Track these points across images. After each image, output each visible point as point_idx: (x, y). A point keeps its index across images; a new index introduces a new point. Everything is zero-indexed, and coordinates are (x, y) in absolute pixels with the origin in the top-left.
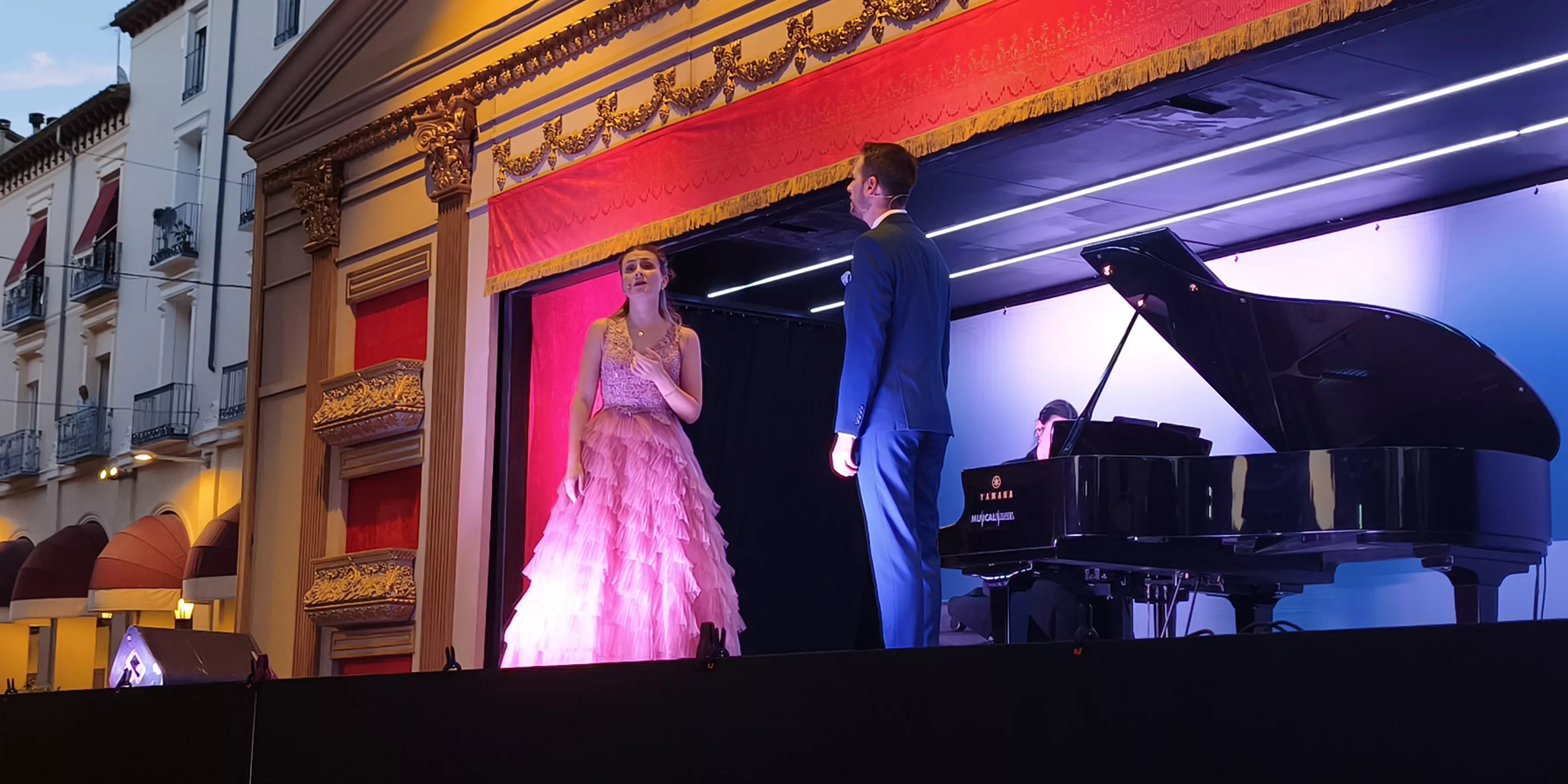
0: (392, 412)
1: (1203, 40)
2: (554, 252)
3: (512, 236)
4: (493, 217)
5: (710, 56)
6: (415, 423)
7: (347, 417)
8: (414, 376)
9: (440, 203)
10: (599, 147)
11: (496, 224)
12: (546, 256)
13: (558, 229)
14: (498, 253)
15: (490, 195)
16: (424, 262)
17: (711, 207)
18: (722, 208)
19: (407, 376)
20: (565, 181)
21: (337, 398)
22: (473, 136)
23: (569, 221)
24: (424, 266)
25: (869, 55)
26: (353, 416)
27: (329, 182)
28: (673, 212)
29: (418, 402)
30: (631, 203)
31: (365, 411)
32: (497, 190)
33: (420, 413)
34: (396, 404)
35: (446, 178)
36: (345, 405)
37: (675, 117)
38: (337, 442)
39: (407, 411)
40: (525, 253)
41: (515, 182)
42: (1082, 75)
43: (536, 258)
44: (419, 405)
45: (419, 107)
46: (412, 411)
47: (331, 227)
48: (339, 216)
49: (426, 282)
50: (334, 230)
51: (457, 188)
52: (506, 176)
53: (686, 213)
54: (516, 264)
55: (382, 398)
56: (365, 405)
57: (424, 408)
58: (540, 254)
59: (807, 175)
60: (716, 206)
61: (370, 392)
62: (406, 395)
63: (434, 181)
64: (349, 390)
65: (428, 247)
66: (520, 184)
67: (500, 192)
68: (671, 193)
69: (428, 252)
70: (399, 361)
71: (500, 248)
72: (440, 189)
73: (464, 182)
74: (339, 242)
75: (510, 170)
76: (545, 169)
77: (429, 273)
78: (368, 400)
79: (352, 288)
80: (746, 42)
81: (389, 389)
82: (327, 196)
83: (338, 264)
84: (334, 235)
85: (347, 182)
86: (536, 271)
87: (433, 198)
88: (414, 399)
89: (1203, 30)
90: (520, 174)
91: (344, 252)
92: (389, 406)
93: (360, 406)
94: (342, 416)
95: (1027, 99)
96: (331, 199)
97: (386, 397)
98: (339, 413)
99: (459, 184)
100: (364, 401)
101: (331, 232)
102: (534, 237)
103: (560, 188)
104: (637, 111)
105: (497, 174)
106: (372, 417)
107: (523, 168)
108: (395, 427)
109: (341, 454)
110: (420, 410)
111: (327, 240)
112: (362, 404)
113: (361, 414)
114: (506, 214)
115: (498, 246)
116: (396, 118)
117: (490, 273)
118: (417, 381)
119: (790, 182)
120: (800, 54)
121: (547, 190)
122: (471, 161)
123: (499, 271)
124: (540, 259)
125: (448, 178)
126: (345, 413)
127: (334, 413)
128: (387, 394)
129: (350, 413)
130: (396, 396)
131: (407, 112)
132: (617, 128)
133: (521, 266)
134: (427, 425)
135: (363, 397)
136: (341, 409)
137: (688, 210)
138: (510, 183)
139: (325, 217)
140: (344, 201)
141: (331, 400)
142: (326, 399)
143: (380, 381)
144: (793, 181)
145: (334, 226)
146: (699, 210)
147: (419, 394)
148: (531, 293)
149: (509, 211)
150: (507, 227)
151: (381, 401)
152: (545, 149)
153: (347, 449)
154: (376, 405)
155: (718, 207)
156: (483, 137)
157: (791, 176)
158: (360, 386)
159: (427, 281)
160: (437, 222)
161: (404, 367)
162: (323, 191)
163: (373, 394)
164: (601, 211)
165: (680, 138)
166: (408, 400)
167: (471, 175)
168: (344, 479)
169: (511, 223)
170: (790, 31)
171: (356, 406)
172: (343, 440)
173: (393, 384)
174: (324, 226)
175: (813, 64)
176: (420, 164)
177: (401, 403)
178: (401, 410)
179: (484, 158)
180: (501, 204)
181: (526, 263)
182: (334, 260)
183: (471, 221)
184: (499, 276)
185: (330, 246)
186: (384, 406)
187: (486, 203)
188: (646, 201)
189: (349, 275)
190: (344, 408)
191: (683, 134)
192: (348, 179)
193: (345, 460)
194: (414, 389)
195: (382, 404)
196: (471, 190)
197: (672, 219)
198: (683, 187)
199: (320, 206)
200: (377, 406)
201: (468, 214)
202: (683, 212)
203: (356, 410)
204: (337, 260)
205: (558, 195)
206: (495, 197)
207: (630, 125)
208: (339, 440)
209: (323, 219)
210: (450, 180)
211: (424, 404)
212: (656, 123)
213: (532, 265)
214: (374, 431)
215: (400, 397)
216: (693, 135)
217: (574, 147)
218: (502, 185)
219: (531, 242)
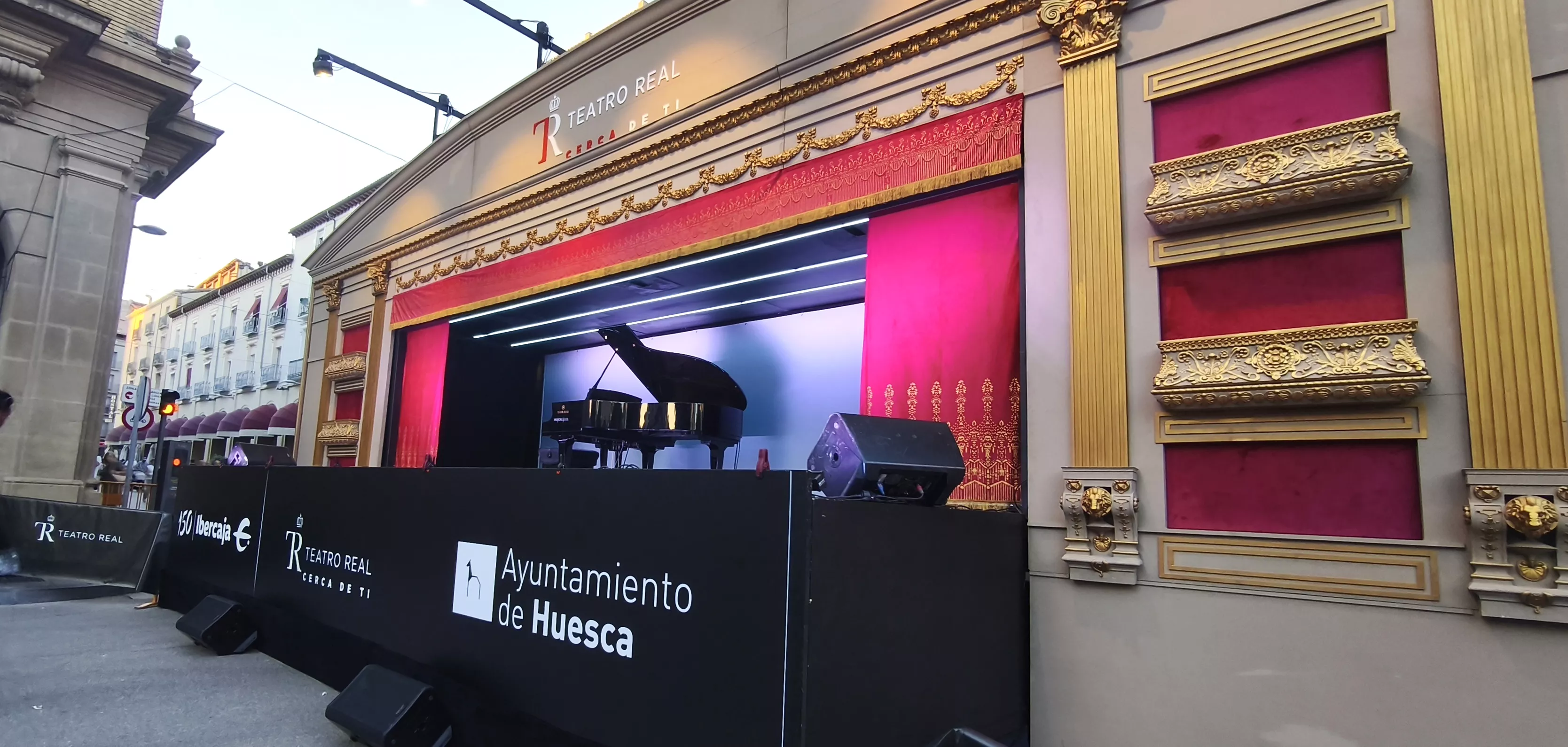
0: (354, 370)
1: (639, 259)
2: (415, 317)
3: (400, 310)
4: (394, 303)
5: (473, 251)
6: (362, 375)
8: (363, 357)
9: (376, 296)
10: (433, 281)
11: (395, 305)
12: (412, 318)
13: (417, 309)
14: (395, 316)
15: (394, 295)
16: (369, 317)
19: (360, 357)
20: (420, 292)
21: (334, 364)
22: (389, 273)
23: (421, 306)
24: (369, 319)
25: (528, 255)
27: (338, 286)
29: (364, 366)
31: (344, 369)
32: (397, 294)
33: (364, 371)
34: (356, 367)
35: (378, 287)
36: (338, 366)
37: (460, 271)
38: (333, 380)
39: (359, 370)
40: (404, 317)
42: (598, 268)
43: (408, 319)
45: (370, 262)
46: (361, 370)
47: (337, 303)
48: (341, 299)
51: (382, 291)
54: (401, 320)
55: (350, 365)
57: (365, 369)
58: (410, 317)
61: (346, 362)
62: (360, 364)
63: (374, 288)
64: (339, 361)
65: (371, 312)
66: (404, 292)
70: (358, 352)
71: (396, 314)
72: (376, 291)
73: (385, 289)
74: (340, 308)
75: (401, 287)
76: (413, 287)
77: (370, 321)
78: (346, 365)
79: (343, 324)
80: (487, 247)
82: (336, 291)
83: (339, 316)
84: (338, 305)
85: (344, 287)
86: (408, 323)
87: (373, 294)
88: (362, 366)
89: (640, 256)
90: (405, 288)
91: (341, 312)
92: (352, 368)
94: (336, 370)
95: (580, 275)
96: (338, 292)
97: (352, 365)
102: (408, 311)
103: (419, 294)
104: (447, 269)
105: (397, 288)
106: (346, 371)
107: (406, 286)
108: (355, 375)
109: (334, 384)
111: (335, 307)
112: (343, 366)
114: (399, 302)
116: (362, 265)
117: (391, 323)
118: (365, 358)
120: (504, 253)
121: (414, 295)
122: (388, 282)
123: (395, 322)
124: (410, 319)
126: (338, 369)
127: (333, 369)
128: (353, 363)
129: (340, 369)
130: (356, 364)
131: (366, 263)
132: (439, 273)
133: (403, 321)
134: (366, 376)
135: (343, 364)
136: (336, 368)
138: (401, 291)
139: (335, 298)
140: (342, 293)
141: (332, 365)
142: (330, 364)
143: (351, 358)
147: (365, 363)
148: (406, 331)
150: (399, 307)
152: (414, 281)
153: (337, 382)
154: (348, 367)
156: (393, 274)
158: (343, 360)
159: (370, 324)
160: (374, 303)
161: (360, 353)
162: (335, 289)
163: (348, 363)
165: (461, 279)
166: (360, 366)
167: (388, 287)
168: (335, 393)
169: (400, 305)
170: (502, 244)
172: (336, 379)
173: (355, 360)
174: (334, 302)
175: (509, 257)
176: (370, 282)
177: (358, 367)
178: (357, 370)
179: (392, 282)
180: (397, 298)
181: (405, 320)
183: (386, 303)
184: (395, 324)
185: (336, 309)
187: (392, 297)
189: (343, 320)
191: (462, 278)
192: (344, 285)
193: (336, 386)
194: (364, 361)
195: (350, 367)
196: (387, 293)
199: (333, 295)
201: (385, 301)
203: (342, 368)
204: (338, 314)
205: (418, 296)
207: (445, 273)
208: (334, 378)
209: (334, 300)
210: (380, 288)
211: (366, 367)
212: (453, 274)
213: (407, 321)
214: (347, 376)
216: (466, 279)
217: (424, 280)
218: (398, 292)
219: (407, 313)
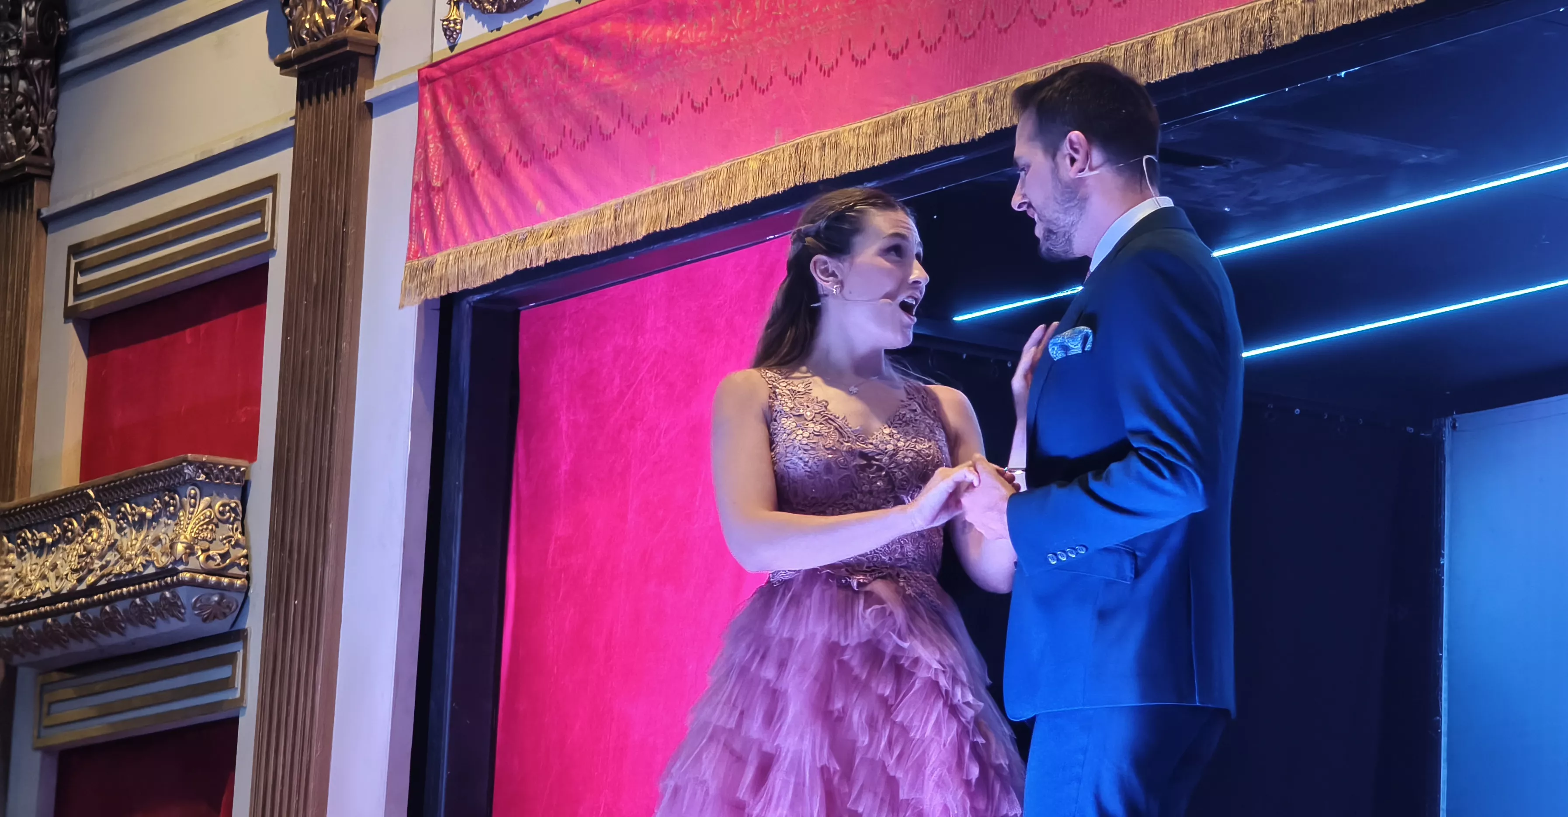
0: (168, 587)
2: (577, 202)
3: (471, 159)
4: (428, 113)
6: (225, 615)
7: (57, 597)
8: (225, 500)
9: (302, 76)
11: (434, 132)
12: (554, 210)
13: (583, 145)
14: (438, 201)
15: (422, 59)
16: (258, 221)
17: (963, 97)
18: (990, 101)
19: (207, 499)
20: (607, 27)
21: (35, 548)
23: (608, 124)
24: (257, 232)
26: (73, 594)
27: (32, 21)
28: (866, 110)
29: (232, 565)
30: (762, 84)
31: (103, 582)
32: (441, 48)
33: (238, 590)
34: (181, 568)
35: (317, 17)
36: (54, 567)
38: (30, 657)
39: (205, 584)
40: (503, 203)
41: (486, 30)
43: (528, 215)
44: (235, 571)
46: (218, 586)
47: (35, 132)
48: (54, 104)
49: (262, 271)
50: (40, 140)
51: (344, 42)
52: (463, 13)
53: (901, 111)
54: (481, 228)
55: (146, 552)
56: (102, 568)
57: (248, 578)
58: (540, 205)
59: (1201, 24)
60: (975, 95)
61: (117, 536)
62: (206, 545)
63: (289, 23)
64: (65, 530)
65: (270, 184)
66: (496, 35)
67: (449, 54)
68: (864, 62)
69: (269, 196)
70: (190, 463)
71: (442, 189)
72: (302, 42)
73: (362, 27)
74: (51, 168)
77: (269, 249)
78: (111, 557)
79: (81, 280)
81: (163, 530)
82: (26, 55)
83: (48, 223)
84: (39, 152)
85: (75, 23)
86: (531, 249)
87: (285, 65)
88: (224, 556)
90: (499, 11)
91: (64, 193)
92: (163, 572)
93: (91, 571)
94: (48, 595)
96: (36, 63)
97: (157, 549)
98: (39, 586)
99: (350, 31)
100: (101, 557)
101: (34, 143)
102: (525, 165)
103: (592, 46)
105: (443, 10)
106: (121, 597)
108: (174, 625)
109: (42, 686)
110: (238, 583)
111: (23, 164)
112: (97, 564)
113: (93, 589)
114: (459, 104)
115: (437, 183)
117: (417, 250)
118: (233, 510)
119: (1159, 40)
121: (564, 51)
123: (438, 246)
124: (541, 219)
125: (323, 17)
126: (54, 586)
127: (28, 585)
128: (157, 541)
129: (67, 586)
130: (180, 548)
133: (492, 234)
134: (254, 621)
135: (99, 547)
136: (44, 577)
137: (906, 103)
138: (474, 31)
139: (20, 106)
140: (67, 67)
141: (21, 555)
142: (10, 551)
143: (143, 509)
144: (1166, 37)
145: (41, 129)
146: (931, 106)
147: (237, 545)
148: (516, 302)
149: (466, 99)
150: (462, 139)
151: (140, 559)
153: (55, 676)
154: (129, 567)
155: (980, 99)
157: (1160, 25)
158: (94, 522)
159: (266, 266)
160: (292, 123)
161: (202, 477)
162: (18, 43)
163: (125, 542)
164: (687, 103)
166: (209, 558)
167: (380, 10)
168: (46, 751)
169: (473, 127)
171: (82, 569)
172: (47, 654)
173: (174, 516)
174: (16, 129)
177: (193, 563)
178: (192, 583)
180: (449, 82)
181: (507, 226)
182: (39, 212)
183: (375, 121)
184: (439, 257)
185: (31, 178)
186: (151, 570)
187: (414, 78)
188: (800, 80)
189: (76, 250)
190: (51, 575)
192: (77, 15)
193: (50, 704)
194: (225, 530)
195: (145, 567)
196: (377, 48)
197: (866, 125)
198: (895, 49)
199: (6, 81)
200: (132, 572)
201: (369, 105)
202: (891, 108)
203: (80, 580)
204: (45, 212)
205: (588, 63)
206: (433, 65)
208: (36, 651)
209: (13, 112)
210: (327, 23)
211: (247, 567)
213: (519, 232)
214: (121, 632)
215: (190, 550)
218: (451, 33)
219: (523, 178)
